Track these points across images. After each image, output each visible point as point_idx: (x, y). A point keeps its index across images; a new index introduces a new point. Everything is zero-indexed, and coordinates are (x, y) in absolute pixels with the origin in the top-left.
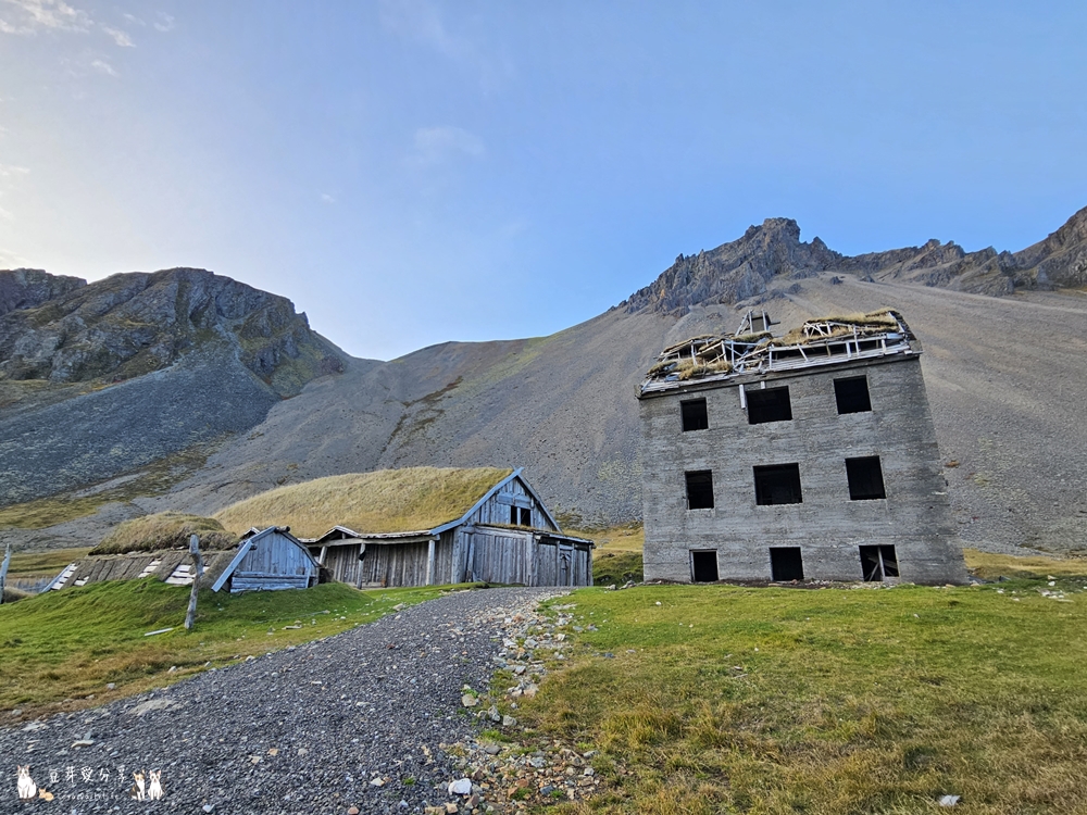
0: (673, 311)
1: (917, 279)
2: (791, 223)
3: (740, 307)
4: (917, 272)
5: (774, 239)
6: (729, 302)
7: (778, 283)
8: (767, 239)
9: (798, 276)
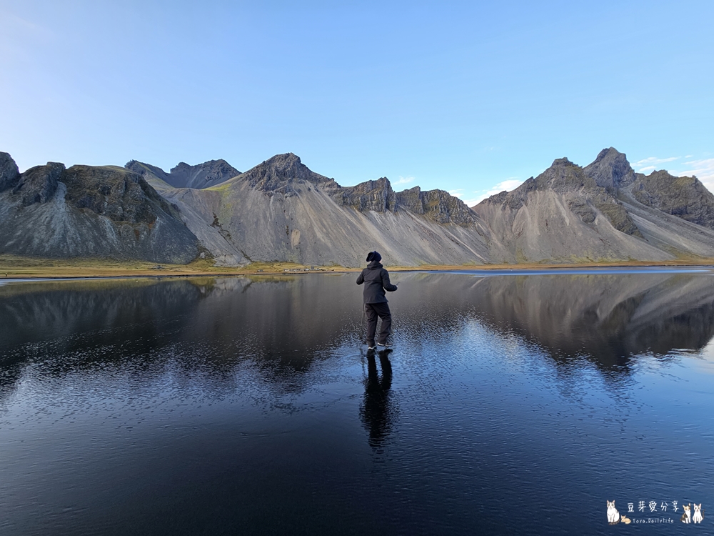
0: (268, 192)
1: (328, 191)
2: (299, 158)
3: (286, 197)
4: (328, 189)
5: (294, 165)
6: (282, 193)
7: (295, 185)
8: (291, 164)
9: (299, 183)
